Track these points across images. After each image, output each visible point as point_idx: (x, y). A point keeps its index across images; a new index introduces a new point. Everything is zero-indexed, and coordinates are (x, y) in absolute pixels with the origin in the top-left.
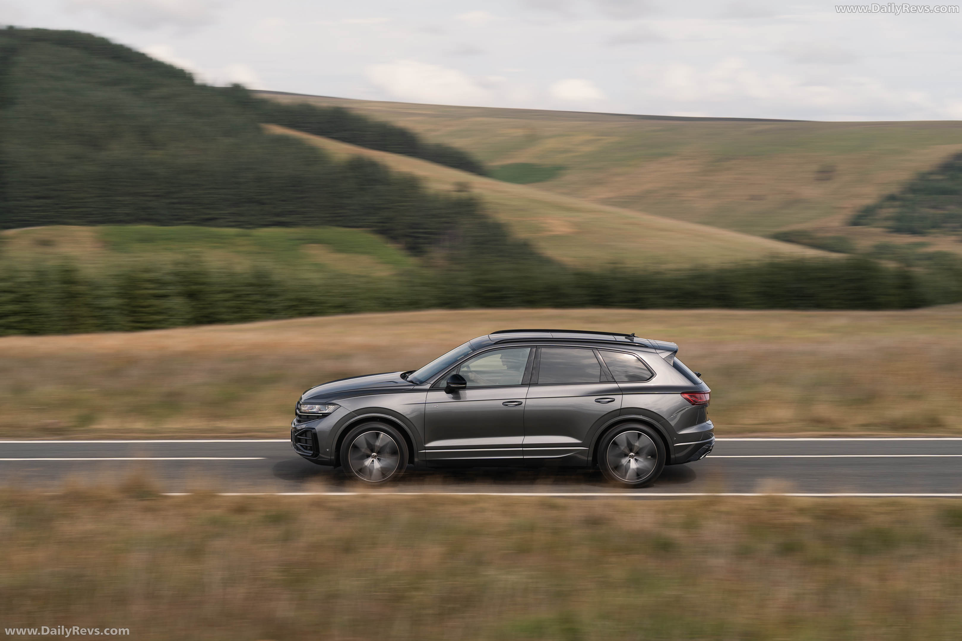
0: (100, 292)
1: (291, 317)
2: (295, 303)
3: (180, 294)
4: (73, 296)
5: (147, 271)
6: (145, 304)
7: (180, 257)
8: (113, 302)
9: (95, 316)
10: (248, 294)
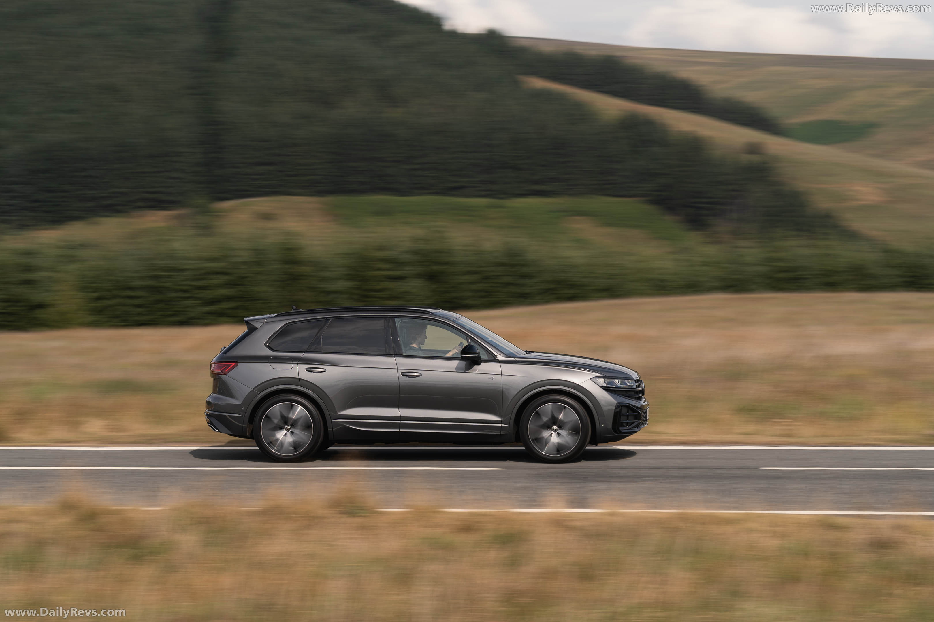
0: (327, 274)
1: (547, 302)
2: (552, 286)
3: (419, 276)
4: (295, 278)
5: (381, 248)
6: (379, 287)
7: (420, 232)
8: (341, 285)
9: (320, 302)
10: (498, 276)
